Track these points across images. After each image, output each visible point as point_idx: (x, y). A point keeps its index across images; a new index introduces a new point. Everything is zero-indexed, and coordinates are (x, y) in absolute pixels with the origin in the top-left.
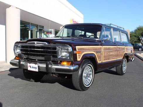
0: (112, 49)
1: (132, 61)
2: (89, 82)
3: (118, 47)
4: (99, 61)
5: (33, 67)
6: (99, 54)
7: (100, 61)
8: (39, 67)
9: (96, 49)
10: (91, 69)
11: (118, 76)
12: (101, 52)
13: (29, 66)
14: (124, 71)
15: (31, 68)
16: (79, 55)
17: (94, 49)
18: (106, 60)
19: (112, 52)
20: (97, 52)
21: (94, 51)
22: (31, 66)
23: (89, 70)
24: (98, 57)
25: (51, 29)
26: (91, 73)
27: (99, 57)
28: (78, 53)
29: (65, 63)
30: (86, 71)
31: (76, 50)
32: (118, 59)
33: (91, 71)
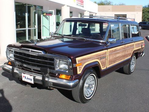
0: (119, 50)
1: (142, 56)
2: (91, 93)
3: (126, 45)
4: (103, 68)
5: (28, 79)
6: (104, 60)
7: (105, 67)
8: (34, 78)
9: (100, 55)
10: (94, 79)
12: (106, 57)
13: (24, 76)
14: (132, 70)
15: (25, 78)
16: (79, 68)
17: (97, 56)
18: (112, 64)
19: (118, 53)
20: (101, 59)
21: (98, 59)
22: (25, 77)
23: (92, 79)
24: (102, 64)
25: (51, 10)
26: (93, 83)
27: (104, 63)
28: (79, 66)
29: (63, 76)
30: (88, 81)
31: (76, 63)
32: (125, 59)
33: (93, 80)
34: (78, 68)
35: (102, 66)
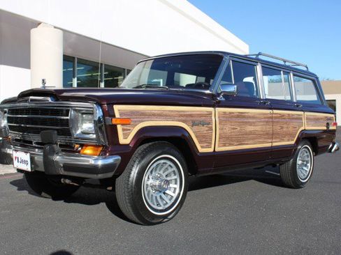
0: (250, 117)
1: (333, 150)
2: (170, 203)
3: (275, 111)
4: (202, 147)
5: (22, 161)
6: (204, 129)
7: (209, 147)
9: (191, 116)
11: (286, 189)
12: (209, 124)
14: (303, 178)
15: (18, 161)
16: (124, 130)
17: (181, 116)
18: (230, 145)
19: (251, 124)
20: (194, 124)
21: (184, 121)
22: (18, 158)
23: (170, 170)
24: (197, 137)
26: (176, 180)
27: (204, 137)
28: (122, 125)
30: (161, 172)
31: (114, 116)
32: (275, 144)
33: (174, 172)
34: (119, 128)
35: (200, 142)
